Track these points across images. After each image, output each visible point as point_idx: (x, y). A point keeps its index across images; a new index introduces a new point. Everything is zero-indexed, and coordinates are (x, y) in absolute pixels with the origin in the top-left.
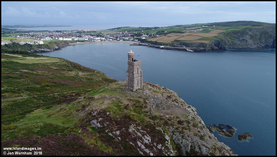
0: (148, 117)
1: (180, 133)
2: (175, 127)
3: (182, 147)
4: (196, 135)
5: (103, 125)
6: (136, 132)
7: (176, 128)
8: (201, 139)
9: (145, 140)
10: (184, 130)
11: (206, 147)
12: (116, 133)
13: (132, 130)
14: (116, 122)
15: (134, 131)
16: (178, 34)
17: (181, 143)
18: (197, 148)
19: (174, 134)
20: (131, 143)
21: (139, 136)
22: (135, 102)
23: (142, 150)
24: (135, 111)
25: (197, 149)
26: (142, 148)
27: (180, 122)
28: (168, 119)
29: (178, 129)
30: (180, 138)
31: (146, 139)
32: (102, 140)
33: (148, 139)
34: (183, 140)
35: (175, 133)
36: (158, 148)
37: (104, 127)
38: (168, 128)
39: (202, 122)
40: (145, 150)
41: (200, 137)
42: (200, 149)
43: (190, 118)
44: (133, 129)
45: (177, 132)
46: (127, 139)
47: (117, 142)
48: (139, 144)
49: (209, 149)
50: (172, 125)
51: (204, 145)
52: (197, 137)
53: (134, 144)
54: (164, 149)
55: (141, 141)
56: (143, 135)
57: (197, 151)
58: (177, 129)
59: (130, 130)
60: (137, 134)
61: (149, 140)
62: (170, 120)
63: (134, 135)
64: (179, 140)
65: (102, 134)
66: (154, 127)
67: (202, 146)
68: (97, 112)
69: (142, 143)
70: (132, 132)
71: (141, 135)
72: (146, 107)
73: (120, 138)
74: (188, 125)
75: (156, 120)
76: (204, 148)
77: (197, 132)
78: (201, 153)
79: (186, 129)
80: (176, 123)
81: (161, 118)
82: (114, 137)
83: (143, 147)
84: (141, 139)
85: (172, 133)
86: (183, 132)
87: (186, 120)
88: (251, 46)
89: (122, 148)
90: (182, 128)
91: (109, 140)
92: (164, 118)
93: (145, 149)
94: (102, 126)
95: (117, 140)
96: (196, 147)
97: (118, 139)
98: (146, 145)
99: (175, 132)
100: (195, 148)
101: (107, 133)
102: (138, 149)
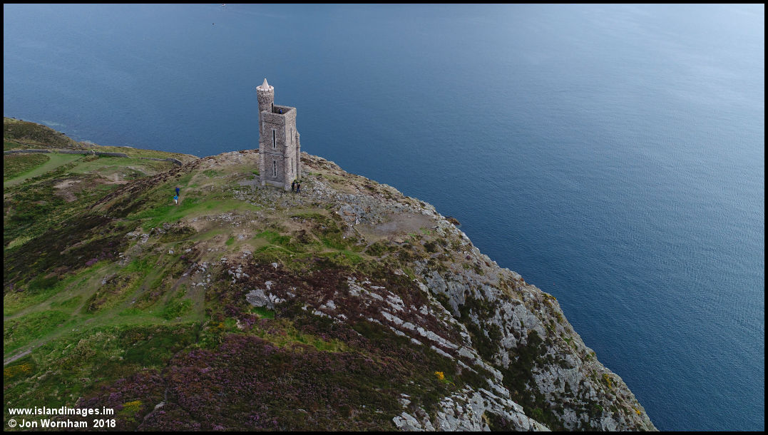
0: (363, 252)
1: (439, 270)
2: (425, 260)
3: (449, 299)
4: (466, 267)
5: (286, 297)
6: (368, 293)
7: (429, 261)
8: (478, 273)
9: (393, 305)
10: (445, 263)
11: (492, 286)
12: (327, 307)
13: (357, 292)
14: (309, 281)
15: (362, 292)
17: (447, 290)
18: (477, 293)
19: (427, 276)
20: (372, 319)
21: (378, 300)
22: (313, 220)
23: (399, 328)
24: (328, 244)
25: (478, 296)
26: (397, 323)
27: (430, 247)
28: (404, 246)
29: (434, 264)
30: (443, 280)
31: (395, 303)
32: (309, 331)
33: (396, 301)
34: (448, 283)
35: (429, 274)
36: (424, 315)
37: (292, 301)
38: (412, 267)
39: (464, 235)
40: (404, 326)
41: (475, 269)
42: (482, 293)
43: (441, 231)
44: (360, 289)
45: (434, 270)
46: (358, 314)
47: (344, 326)
48: (388, 317)
49: (498, 288)
50: (419, 258)
51: (487, 284)
52: (471, 271)
53: (377, 321)
54: (435, 314)
55: (387, 309)
56: (385, 296)
57: (478, 299)
58: (431, 263)
59: (354, 293)
60: (372, 298)
61: (400, 304)
62: (409, 247)
63: (367, 302)
64: (440, 285)
65: (299, 317)
66: (391, 273)
67: (484, 288)
68: (242, 267)
69: (392, 313)
70: (358, 295)
71: (381, 298)
72: (344, 228)
73: (343, 316)
74: (445, 250)
75: (383, 254)
76: (489, 289)
77: (466, 261)
78: (486, 300)
79: (446, 260)
80: (422, 250)
81: (389, 246)
82: (330, 317)
83: (398, 321)
84: (387, 306)
85: (423, 275)
86: (445, 269)
87: (437, 240)
89: (359, 334)
90: (439, 258)
91: (322, 327)
92: (394, 245)
93: (404, 323)
94: (283, 300)
95: (340, 321)
96: (475, 290)
97: (341, 319)
98: (400, 314)
99: (429, 270)
100: (473, 294)
101: (308, 313)
102: (391, 328)
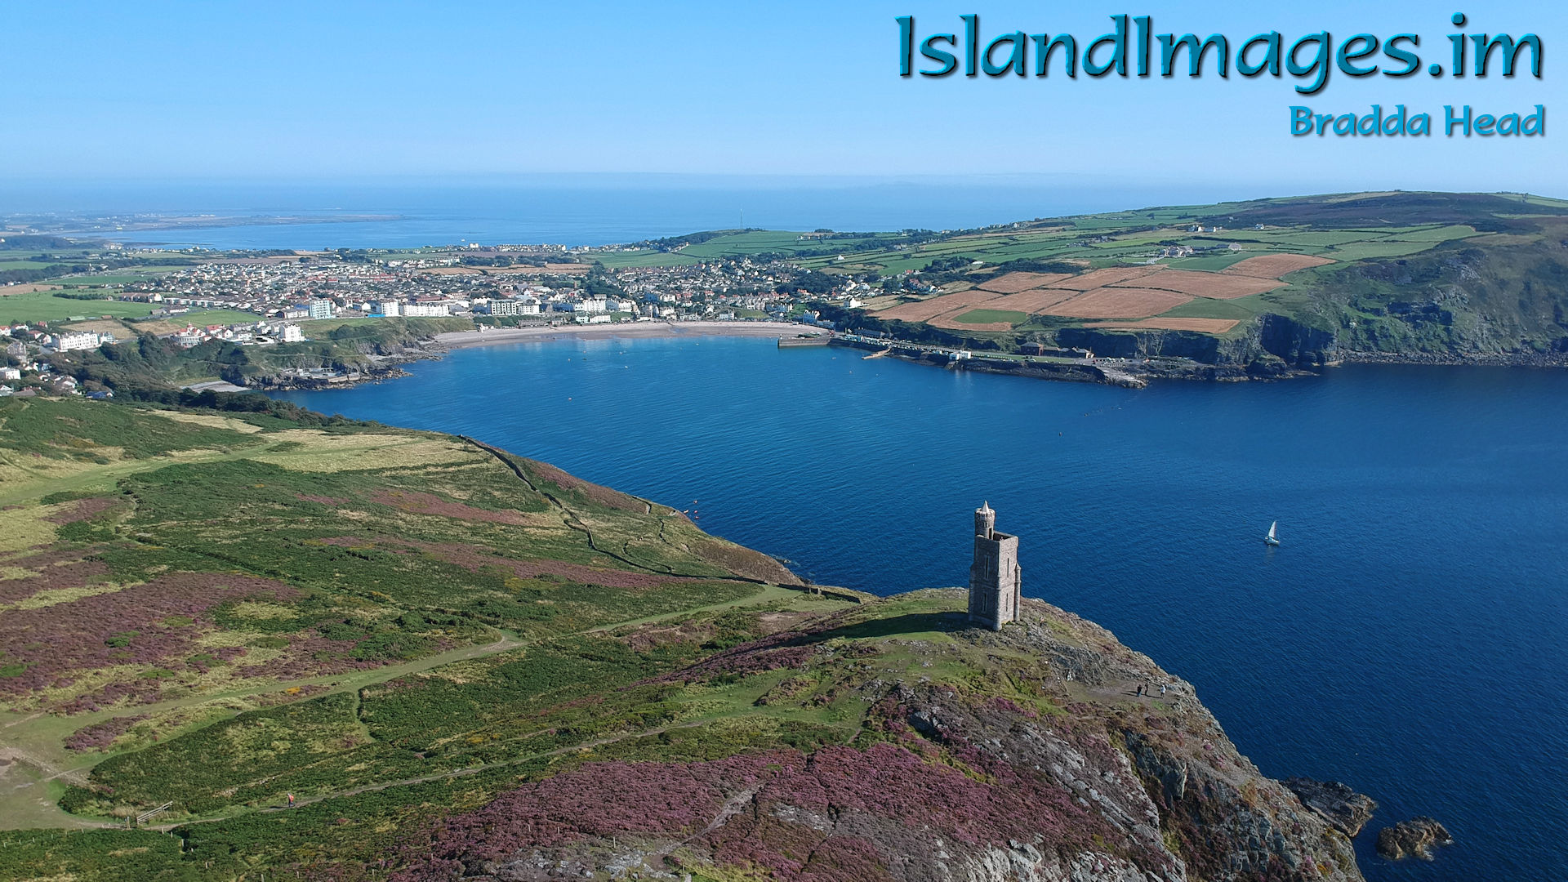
0: (1060, 707)
4: (1200, 756)
7: (1143, 736)
9: (1069, 761)
12: (991, 743)
13: (1031, 738)
16: (1050, 278)
17: (1161, 775)
19: (1138, 752)
20: (1037, 768)
21: (1053, 751)
22: (1012, 663)
24: (1018, 689)
26: (1067, 779)
27: (1152, 722)
30: (1157, 761)
31: (1073, 760)
33: (1076, 759)
34: (1163, 766)
35: (1141, 750)
36: (1106, 782)
37: (954, 729)
38: (1121, 738)
39: (1216, 723)
40: (1075, 783)
41: (1210, 760)
43: (1179, 710)
44: (1036, 736)
48: (1058, 769)
50: (1133, 729)
52: (1203, 762)
53: (1043, 770)
54: (1122, 784)
55: (1060, 762)
56: (1063, 750)
58: (1145, 738)
60: (1047, 748)
61: (1079, 762)
63: (1039, 750)
64: (1152, 766)
66: (1085, 733)
69: (1065, 768)
70: (1031, 742)
71: (1056, 749)
72: (1048, 679)
73: (1005, 756)
75: (1085, 715)
77: (1202, 749)
79: (1170, 741)
81: (1098, 709)
83: (1069, 777)
86: (1163, 749)
87: (1167, 717)
88: (1477, 348)
93: (1075, 780)
96: (1201, 784)
97: (1003, 758)
99: (1141, 746)
102: (1059, 781)
